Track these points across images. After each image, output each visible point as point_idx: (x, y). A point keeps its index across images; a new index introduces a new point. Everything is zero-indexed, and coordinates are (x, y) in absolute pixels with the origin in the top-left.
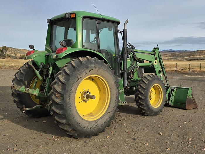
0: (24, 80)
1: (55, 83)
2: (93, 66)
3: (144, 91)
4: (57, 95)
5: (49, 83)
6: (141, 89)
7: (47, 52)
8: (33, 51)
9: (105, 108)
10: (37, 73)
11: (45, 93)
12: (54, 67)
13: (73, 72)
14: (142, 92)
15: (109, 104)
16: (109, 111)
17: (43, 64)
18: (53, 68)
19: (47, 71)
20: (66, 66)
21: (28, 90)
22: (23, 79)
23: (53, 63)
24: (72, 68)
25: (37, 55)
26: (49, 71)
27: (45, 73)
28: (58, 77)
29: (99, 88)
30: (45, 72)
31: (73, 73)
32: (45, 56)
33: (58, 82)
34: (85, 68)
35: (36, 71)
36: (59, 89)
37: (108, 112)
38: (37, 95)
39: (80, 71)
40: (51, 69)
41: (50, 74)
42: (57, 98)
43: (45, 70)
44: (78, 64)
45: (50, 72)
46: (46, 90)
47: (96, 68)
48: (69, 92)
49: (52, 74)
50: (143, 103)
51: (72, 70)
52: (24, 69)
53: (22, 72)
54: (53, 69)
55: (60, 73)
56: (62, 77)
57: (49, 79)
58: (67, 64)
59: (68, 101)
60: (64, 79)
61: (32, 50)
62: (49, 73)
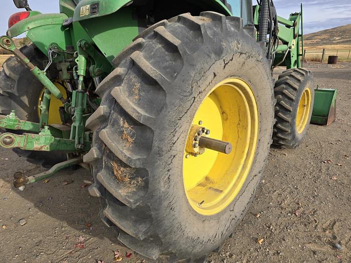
0: (17, 95)
1: (104, 120)
2: (234, 44)
3: (291, 106)
4: (119, 171)
5: (82, 105)
6: (285, 101)
7: (65, 17)
8: (24, 13)
9: (244, 167)
10: (42, 76)
11: (74, 138)
12: (89, 56)
13: (172, 72)
14: (287, 106)
15: (255, 153)
16: (255, 172)
17: (59, 48)
18: (87, 59)
19: (69, 70)
20: (139, 47)
21: (8, 140)
22: (14, 91)
23: (83, 42)
24: (168, 56)
25: (38, 23)
26: (76, 69)
27: (65, 75)
28: (112, 93)
29: (223, 113)
30: (65, 71)
31: (173, 78)
32: (63, 28)
33: (115, 115)
34: (213, 56)
35: (36, 70)
36: (123, 150)
37: (253, 174)
38: (46, 148)
39: (198, 66)
40: (81, 61)
41: (81, 79)
42: (119, 181)
43: (64, 66)
44: (187, 37)
45: (82, 72)
46: (75, 127)
47: (241, 53)
48: (166, 157)
49: (88, 79)
50: (287, 129)
51: (167, 64)
52: (13, 64)
53: (8, 73)
54: (88, 64)
55: (118, 80)
56: (131, 94)
57: (80, 95)
58: (140, 40)
59: (163, 189)
60: (139, 105)
61: (24, 10)
62: (78, 76)
